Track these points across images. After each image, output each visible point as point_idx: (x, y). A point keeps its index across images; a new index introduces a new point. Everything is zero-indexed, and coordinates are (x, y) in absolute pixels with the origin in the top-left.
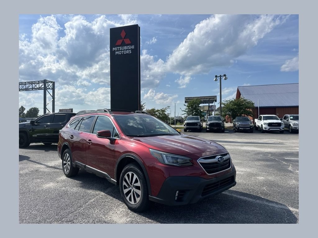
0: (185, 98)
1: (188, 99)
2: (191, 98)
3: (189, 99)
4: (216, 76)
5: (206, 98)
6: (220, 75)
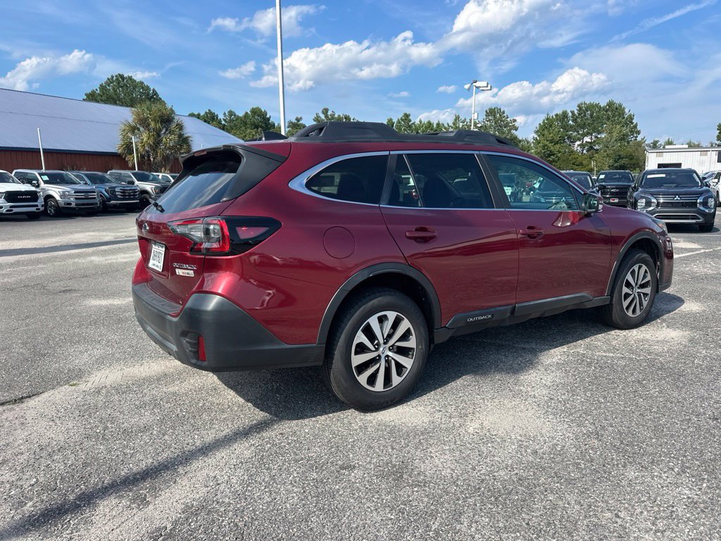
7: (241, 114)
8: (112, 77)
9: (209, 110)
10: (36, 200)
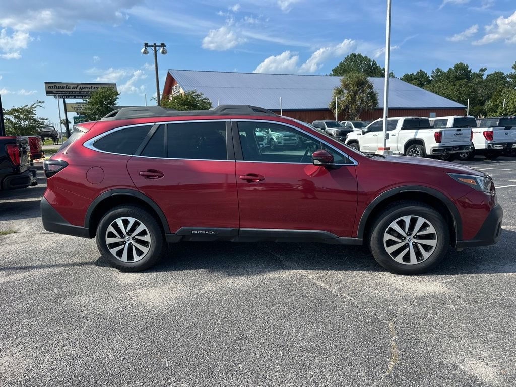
0: (46, 83)
1: (54, 85)
2: (61, 85)
3: (55, 87)
4: (146, 45)
5: (94, 86)
6: (155, 44)
7: (446, 70)
8: (348, 56)
9: (420, 70)
10: (262, 141)
